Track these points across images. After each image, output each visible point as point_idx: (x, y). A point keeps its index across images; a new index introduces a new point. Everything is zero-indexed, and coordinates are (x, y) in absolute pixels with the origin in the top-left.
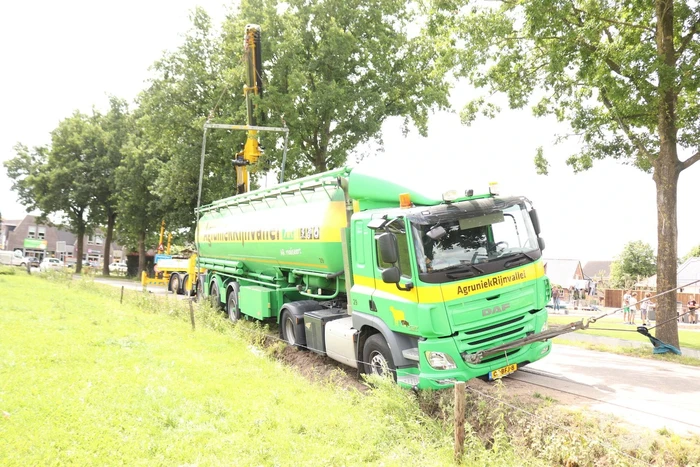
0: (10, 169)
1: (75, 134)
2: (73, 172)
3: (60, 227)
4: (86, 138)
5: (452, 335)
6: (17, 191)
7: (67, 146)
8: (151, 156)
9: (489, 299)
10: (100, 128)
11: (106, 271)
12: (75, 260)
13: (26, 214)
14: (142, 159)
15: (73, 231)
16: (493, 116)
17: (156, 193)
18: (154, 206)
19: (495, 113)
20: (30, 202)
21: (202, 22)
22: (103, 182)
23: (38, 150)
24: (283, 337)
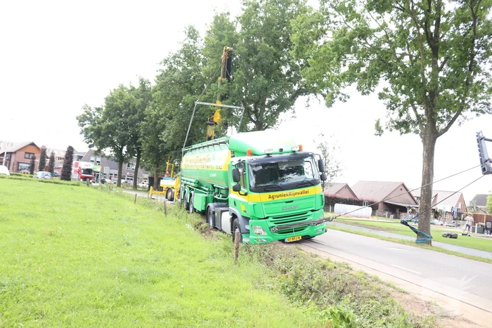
0: (80, 121)
1: (119, 100)
2: (117, 124)
3: (109, 157)
4: (125, 103)
5: (265, 218)
6: (83, 135)
7: (113, 108)
8: (162, 116)
9: (287, 202)
10: (133, 97)
11: (135, 187)
12: (117, 179)
13: (89, 149)
14: (157, 117)
15: (116, 161)
16: (345, 101)
17: (163, 139)
18: (163, 146)
19: (347, 99)
20: (91, 141)
21: (193, 34)
22: (134, 131)
23: (96, 109)
24: (208, 222)
